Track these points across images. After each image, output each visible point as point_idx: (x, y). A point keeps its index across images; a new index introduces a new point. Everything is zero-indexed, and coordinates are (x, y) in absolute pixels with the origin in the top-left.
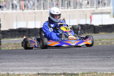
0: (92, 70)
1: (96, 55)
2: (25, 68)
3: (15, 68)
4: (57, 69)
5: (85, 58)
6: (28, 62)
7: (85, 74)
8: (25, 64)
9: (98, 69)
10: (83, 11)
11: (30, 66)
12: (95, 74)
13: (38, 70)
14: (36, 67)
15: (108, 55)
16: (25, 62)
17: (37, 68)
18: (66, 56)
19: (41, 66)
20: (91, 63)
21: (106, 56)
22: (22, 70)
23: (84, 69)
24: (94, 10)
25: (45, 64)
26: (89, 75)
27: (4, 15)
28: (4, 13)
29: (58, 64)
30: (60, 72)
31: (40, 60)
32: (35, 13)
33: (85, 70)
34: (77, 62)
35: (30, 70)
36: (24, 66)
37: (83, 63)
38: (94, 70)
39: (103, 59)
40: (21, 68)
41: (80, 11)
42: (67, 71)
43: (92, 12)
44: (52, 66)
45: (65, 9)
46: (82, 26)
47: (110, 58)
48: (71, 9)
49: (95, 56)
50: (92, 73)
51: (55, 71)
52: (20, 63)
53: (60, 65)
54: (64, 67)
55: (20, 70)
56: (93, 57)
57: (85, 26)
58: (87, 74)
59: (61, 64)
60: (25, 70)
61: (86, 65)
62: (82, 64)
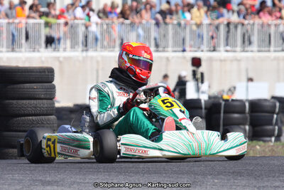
18: (244, 182)
27: (60, 62)
28: (61, 59)
45: (235, 51)
48: (252, 51)
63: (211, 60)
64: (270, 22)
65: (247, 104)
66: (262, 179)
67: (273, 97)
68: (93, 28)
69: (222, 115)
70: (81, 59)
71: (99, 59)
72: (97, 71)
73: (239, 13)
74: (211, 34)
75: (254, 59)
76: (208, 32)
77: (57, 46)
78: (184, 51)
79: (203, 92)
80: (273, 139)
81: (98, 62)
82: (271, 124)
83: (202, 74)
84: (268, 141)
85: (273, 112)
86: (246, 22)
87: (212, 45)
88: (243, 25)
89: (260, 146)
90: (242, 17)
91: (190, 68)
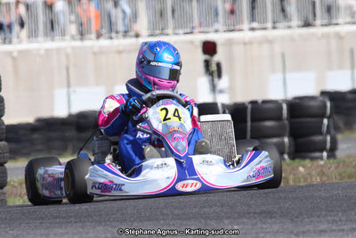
10: (339, 37)
27: (14, 58)
28: (15, 54)
41: (325, 36)
45: (265, 29)
46: (335, 97)
48: (289, 27)
57: (350, 96)
63: (230, 43)
65: (285, 106)
66: (301, 221)
67: (323, 93)
69: (249, 124)
70: (42, 52)
71: (69, 51)
72: (68, 69)
75: (292, 39)
77: (8, 35)
79: (221, 91)
80: (325, 154)
81: (67, 56)
82: (321, 133)
83: (219, 65)
84: (317, 158)
85: (323, 116)
89: (303, 166)
91: (201, 57)
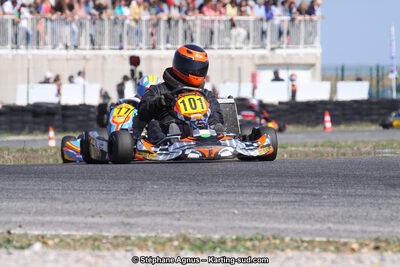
0: (266, 230)
1: (277, 186)
2: (60, 219)
3: (28, 218)
4: (156, 224)
5: (243, 193)
6: (67, 203)
7: (246, 240)
8: (59, 207)
9: (283, 226)
10: (231, 58)
11: (75, 213)
12: (277, 242)
13: (98, 224)
14: (93, 216)
15: (315, 188)
16: (60, 200)
17: (97, 220)
18: (186, 188)
19: (108, 213)
20: (263, 209)
21: (308, 191)
22: (51, 222)
23: (240, 227)
24: (263, 57)
25: (120, 209)
26: (257, 243)
29: (159, 209)
30: (168, 232)
31: (103, 196)
32: (85, 58)
33: (246, 228)
34: (218, 206)
35: (73, 224)
36: (57, 212)
37: (237, 209)
38: (273, 229)
39: (298, 199)
40: (48, 218)
41: (221, 57)
42: (191, 231)
43: (257, 62)
44: (140, 214)
47: (321, 195)
49: (273, 190)
50: (268, 239)
51: (152, 230)
52: (43, 205)
53: (165, 214)
54: (179, 220)
55: (43, 224)
56: (269, 193)
58: (251, 240)
59: (171, 210)
60: (60, 224)
61: (247, 214)
62: (236, 212)
63: (150, 58)
64: (213, 18)
68: (24, 24)
70: (10, 57)
71: (30, 57)
72: (28, 70)
73: (180, 8)
74: (150, 30)
76: (147, 28)
78: (121, 48)
81: (28, 60)
86: (188, 18)
87: (151, 42)
88: (184, 20)
90: (183, 13)
91: (129, 67)
